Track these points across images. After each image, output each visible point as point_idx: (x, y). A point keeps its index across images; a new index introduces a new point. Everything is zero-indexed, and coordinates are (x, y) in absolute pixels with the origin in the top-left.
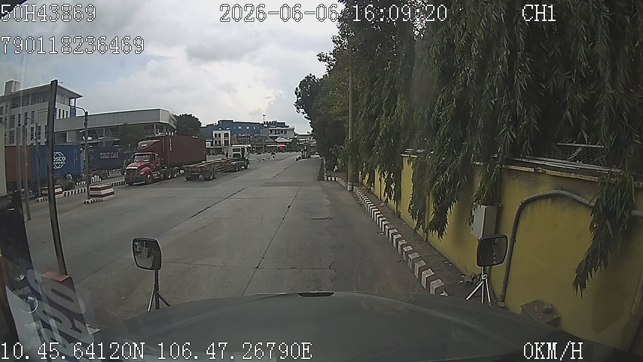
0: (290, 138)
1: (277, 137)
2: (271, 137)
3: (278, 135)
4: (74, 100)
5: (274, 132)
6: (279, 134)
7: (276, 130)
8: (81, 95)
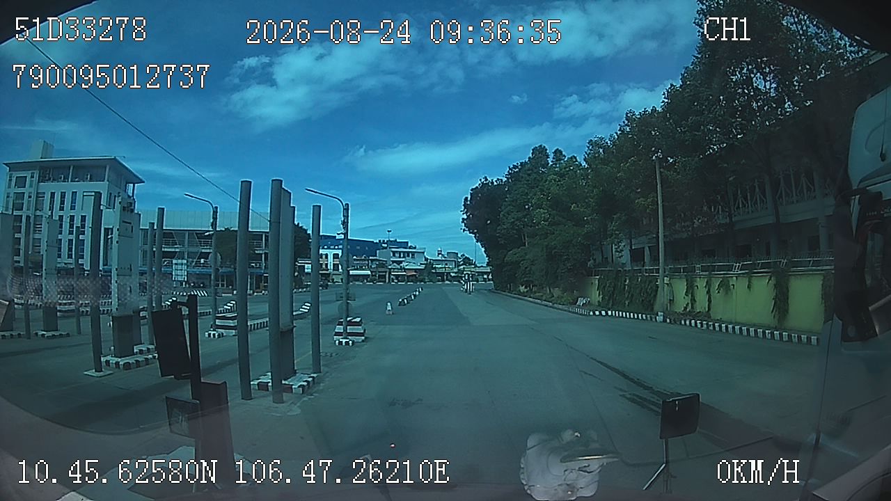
0: (421, 264)
1: (401, 262)
2: (393, 262)
3: (404, 259)
4: (132, 185)
5: (397, 255)
6: (404, 257)
7: (400, 252)
8: (144, 180)
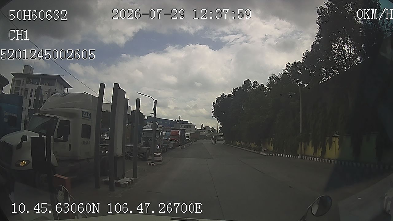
3: (186, 129)
4: (67, 89)
5: (183, 127)
8: (72, 87)
